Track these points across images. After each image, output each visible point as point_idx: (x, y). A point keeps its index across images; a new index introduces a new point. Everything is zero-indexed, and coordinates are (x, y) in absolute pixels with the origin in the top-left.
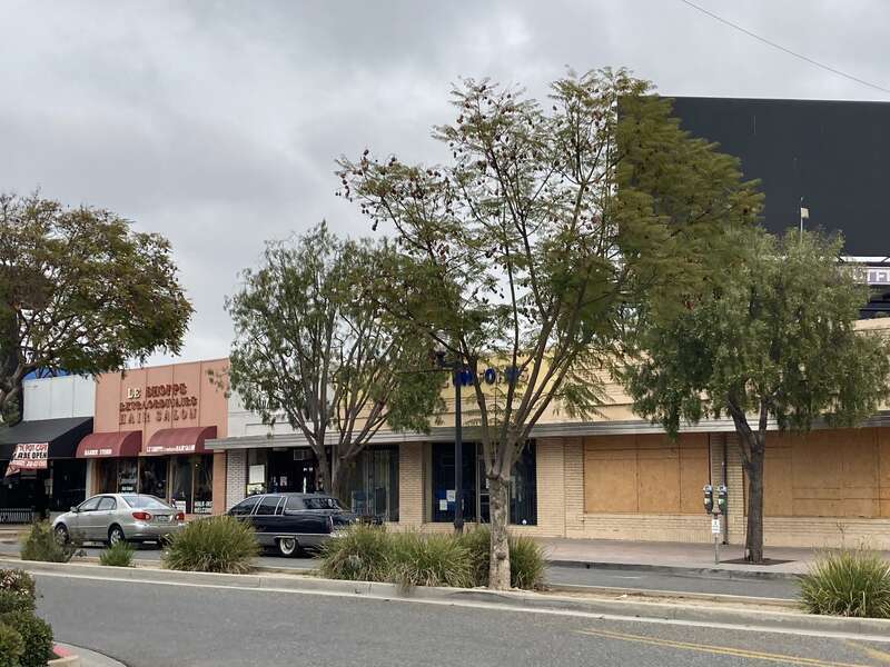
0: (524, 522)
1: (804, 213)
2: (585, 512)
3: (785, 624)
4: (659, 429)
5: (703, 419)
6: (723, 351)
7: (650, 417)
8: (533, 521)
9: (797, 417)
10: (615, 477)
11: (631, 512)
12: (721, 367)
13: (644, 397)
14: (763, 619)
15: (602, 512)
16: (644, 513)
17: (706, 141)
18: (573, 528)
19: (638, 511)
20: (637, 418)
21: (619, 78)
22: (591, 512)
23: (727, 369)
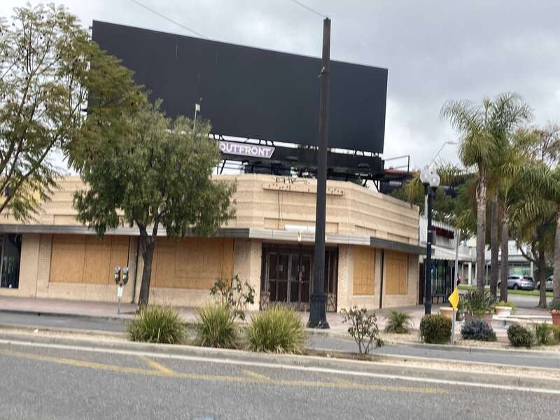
0: (10, 286)
1: (198, 107)
2: (49, 281)
3: (114, 347)
4: (92, 232)
5: (120, 227)
6: (130, 186)
7: (87, 224)
8: (16, 286)
9: (177, 229)
10: (70, 260)
11: (79, 282)
12: (129, 196)
13: (86, 211)
14: (103, 344)
15: (60, 281)
16: (86, 283)
17: (116, 58)
18: (42, 291)
19: (83, 281)
20: (79, 223)
21: (59, 11)
22: (54, 281)
23: (132, 197)
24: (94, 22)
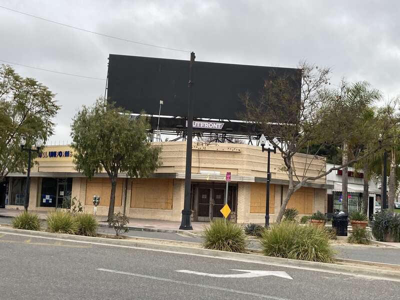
1: (161, 102)
15: (90, 205)
24: (110, 55)
